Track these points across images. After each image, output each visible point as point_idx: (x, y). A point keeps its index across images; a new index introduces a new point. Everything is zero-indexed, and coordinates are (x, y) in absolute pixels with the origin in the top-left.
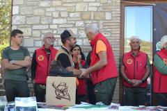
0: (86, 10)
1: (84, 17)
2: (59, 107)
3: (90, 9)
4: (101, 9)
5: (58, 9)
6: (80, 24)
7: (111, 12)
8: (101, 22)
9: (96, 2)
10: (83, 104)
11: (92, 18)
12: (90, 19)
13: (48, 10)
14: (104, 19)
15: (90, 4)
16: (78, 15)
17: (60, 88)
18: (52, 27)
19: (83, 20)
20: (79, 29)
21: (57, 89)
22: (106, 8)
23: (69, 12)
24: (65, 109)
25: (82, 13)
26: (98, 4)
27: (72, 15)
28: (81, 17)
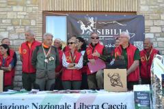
0: (15, 18)
1: (14, 23)
3: (19, 17)
4: (27, 17)
6: (11, 28)
7: (35, 19)
9: (23, 11)
10: (10, 91)
11: (20, 24)
12: (18, 25)
14: (30, 25)
15: (19, 13)
16: (9, 21)
19: (13, 25)
20: (10, 32)
22: (31, 16)
23: (1, 19)
25: (12, 20)
26: (25, 13)
27: (4, 21)
28: (11, 23)
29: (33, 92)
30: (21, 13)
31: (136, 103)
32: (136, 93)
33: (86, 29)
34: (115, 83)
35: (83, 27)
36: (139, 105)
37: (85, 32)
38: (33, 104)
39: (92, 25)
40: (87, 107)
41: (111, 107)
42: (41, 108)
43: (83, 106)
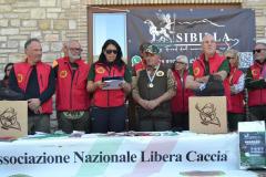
0: (43, 17)
1: (42, 26)
2: (6, 139)
3: (49, 16)
4: (62, 16)
5: (6, 15)
6: (37, 34)
7: (76, 20)
8: (64, 32)
9: (56, 7)
10: (38, 134)
11: (52, 27)
12: (48, 29)
14: (67, 28)
15: (49, 10)
16: (33, 23)
17: (6, 115)
19: (39, 29)
21: (2, 117)
22: (68, 14)
23: (22, 20)
25: (39, 21)
26: (59, 10)
27: (25, 23)
28: (38, 26)
29: (76, 136)
30: (53, 10)
31: (243, 151)
32: (242, 135)
33: (158, 33)
34: (208, 119)
35: (153, 30)
36: (247, 154)
38: (76, 153)
39: (168, 27)
40: (163, 158)
41: (202, 158)
42: (89, 159)
43: (157, 157)
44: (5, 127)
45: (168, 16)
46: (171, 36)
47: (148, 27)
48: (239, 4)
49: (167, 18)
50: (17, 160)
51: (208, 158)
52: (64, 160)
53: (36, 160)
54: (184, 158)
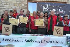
3: (17, 2)
5: (6, 2)
6: (14, 7)
7: (24, 4)
8: (21, 7)
11: (18, 5)
13: (3, 2)
17: (7, 28)
18: (4, 8)
21: (6, 29)
22: (22, 2)
23: (10, 3)
24: (9, 35)
25: (14, 4)
26: (20, 1)
28: (14, 5)
31: (67, 41)
32: (67, 37)
33: (45, 9)
35: (44, 8)
36: (69, 42)
37: (45, 10)
38: (25, 40)
39: (48, 7)
40: (47, 42)
41: (57, 43)
42: (28, 41)
43: (45, 42)
44: (6, 32)
45: (48, 4)
46: (48, 9)
47: (42, 7)
48: (66, 2)
49: (47, 5)
50: (10, 41)
51: (58, 43)
52: (22, 41)
53: (15, 41)
54: (52, 42)
